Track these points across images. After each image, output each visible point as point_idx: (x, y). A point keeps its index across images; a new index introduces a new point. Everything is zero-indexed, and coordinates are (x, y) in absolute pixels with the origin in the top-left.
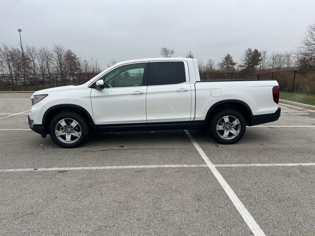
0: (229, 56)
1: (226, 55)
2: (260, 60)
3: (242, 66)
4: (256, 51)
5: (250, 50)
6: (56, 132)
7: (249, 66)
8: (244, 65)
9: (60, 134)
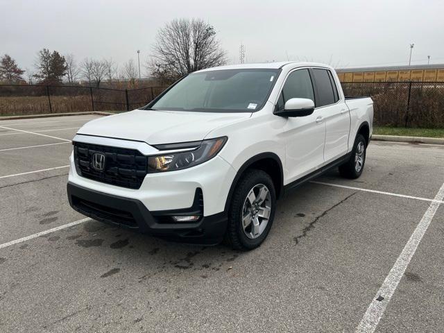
0: (9, 59)
1: (4, 57)
2: (65, 68)
3: (39, 77)
4: (56, 54)
5: (46, 52)
6: (244, 219)
7: (49, 77)
8: (41, 74)
9: (248, 223)
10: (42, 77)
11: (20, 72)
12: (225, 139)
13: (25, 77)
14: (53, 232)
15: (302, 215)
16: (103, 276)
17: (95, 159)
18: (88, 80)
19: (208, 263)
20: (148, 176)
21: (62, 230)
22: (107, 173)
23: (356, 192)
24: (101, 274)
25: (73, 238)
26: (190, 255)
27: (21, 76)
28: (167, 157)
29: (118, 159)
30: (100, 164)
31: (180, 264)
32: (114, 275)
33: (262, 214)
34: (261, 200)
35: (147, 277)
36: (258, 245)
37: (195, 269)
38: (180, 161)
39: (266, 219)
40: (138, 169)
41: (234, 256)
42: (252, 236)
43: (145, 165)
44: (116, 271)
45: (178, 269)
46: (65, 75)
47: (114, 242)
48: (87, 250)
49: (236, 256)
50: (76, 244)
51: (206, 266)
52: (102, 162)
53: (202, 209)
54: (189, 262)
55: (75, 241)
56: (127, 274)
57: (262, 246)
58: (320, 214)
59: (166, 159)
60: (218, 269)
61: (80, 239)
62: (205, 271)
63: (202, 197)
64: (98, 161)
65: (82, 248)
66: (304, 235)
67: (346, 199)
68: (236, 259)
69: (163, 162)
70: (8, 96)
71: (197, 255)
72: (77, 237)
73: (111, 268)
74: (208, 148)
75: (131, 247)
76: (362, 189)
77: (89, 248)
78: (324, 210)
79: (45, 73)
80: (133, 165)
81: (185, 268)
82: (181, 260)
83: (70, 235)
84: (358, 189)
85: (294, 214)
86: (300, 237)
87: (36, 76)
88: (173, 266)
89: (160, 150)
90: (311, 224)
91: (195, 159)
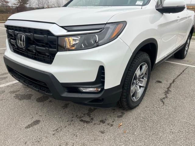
3: (16, 5)
6: (132, 89)
7: (20, 5)
8: (17, 3)
9: (134, 91)
10: (18, 5)
11: (7, 2)
12: (124, 23)
13: (10, 4)
14: (2, 87)
15: (160, 82)
16: (27, 127)
17: (18, 39)
18: (38, 7)
19: (104, 118)
20: (59, 54)
21: (8, 86)
22: (29, 50)
23: (187, 67)
24: (26, 125)
25: (13, 92)
26: (91, 111)
27: (8, 4)
28: (75, 38)
29: (34, 39)
30: (22, 43)
31: (83, 119)
32: (35, 127)
33: (142, 84)
34: (142, 74)
35: (59, 130)
36: (138, 105)
37: (95, 124)
38: (86, 42)
39: (144, 87)
40: (51, 47)
41: (122, 113)
42: (134, 99)
43: (56, 45)
44: (37, 122)
45: (82, 123)
46: (27, 4)
47: (40, 97)
48: (20, 103)
49: (123, 113)
50: (14, 97)
51: (103, 122)
52: (23, 41)
53: (103, 83)
54: (90, 117)
55: (14, 95)
56: (45, 126)
57: (140, 105)
58: (171, 81)
59: (74, 40)
60: (112, 125)
61: (18, 93)
62: (102, 127)
63: (104, 74)
64: (21, 40)
65: (17, 100)
66: (167, 97)
67: (183, 71)
68: (124, 116)
69: (72, 42)
70: (2, 14)
71: (96, 110)
72: (16, 91)
73: (34, 120)
74: (110, 31)
75: (50, 101)
76: (190, 66)
77: (22, 101)
78: (173, 79)
79: (18, 3)
80: (47, 44)
81: (87, 122)
82: (84, 114)
83: (12, 90)
84: (188, 65)
85: (155, 81)
86: (164, 98)
87: (14, 4)
88: (78, 120)
89: (69, 31)
90: (168, 88)
91: (99, 40)
